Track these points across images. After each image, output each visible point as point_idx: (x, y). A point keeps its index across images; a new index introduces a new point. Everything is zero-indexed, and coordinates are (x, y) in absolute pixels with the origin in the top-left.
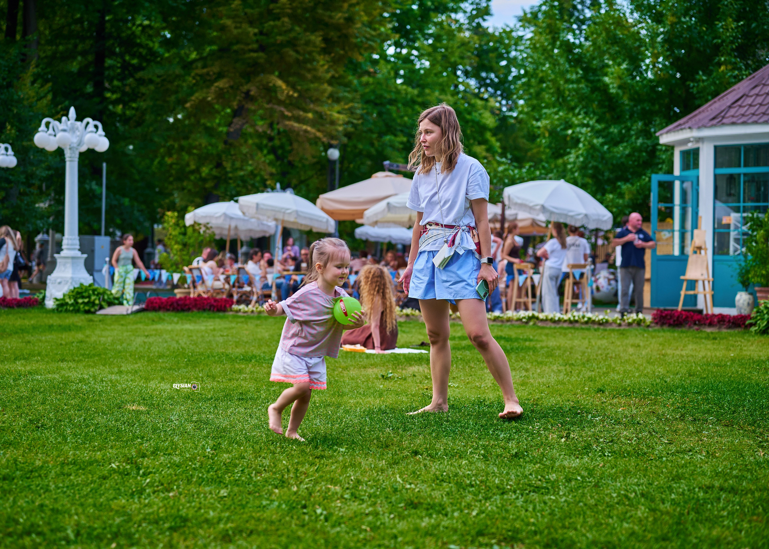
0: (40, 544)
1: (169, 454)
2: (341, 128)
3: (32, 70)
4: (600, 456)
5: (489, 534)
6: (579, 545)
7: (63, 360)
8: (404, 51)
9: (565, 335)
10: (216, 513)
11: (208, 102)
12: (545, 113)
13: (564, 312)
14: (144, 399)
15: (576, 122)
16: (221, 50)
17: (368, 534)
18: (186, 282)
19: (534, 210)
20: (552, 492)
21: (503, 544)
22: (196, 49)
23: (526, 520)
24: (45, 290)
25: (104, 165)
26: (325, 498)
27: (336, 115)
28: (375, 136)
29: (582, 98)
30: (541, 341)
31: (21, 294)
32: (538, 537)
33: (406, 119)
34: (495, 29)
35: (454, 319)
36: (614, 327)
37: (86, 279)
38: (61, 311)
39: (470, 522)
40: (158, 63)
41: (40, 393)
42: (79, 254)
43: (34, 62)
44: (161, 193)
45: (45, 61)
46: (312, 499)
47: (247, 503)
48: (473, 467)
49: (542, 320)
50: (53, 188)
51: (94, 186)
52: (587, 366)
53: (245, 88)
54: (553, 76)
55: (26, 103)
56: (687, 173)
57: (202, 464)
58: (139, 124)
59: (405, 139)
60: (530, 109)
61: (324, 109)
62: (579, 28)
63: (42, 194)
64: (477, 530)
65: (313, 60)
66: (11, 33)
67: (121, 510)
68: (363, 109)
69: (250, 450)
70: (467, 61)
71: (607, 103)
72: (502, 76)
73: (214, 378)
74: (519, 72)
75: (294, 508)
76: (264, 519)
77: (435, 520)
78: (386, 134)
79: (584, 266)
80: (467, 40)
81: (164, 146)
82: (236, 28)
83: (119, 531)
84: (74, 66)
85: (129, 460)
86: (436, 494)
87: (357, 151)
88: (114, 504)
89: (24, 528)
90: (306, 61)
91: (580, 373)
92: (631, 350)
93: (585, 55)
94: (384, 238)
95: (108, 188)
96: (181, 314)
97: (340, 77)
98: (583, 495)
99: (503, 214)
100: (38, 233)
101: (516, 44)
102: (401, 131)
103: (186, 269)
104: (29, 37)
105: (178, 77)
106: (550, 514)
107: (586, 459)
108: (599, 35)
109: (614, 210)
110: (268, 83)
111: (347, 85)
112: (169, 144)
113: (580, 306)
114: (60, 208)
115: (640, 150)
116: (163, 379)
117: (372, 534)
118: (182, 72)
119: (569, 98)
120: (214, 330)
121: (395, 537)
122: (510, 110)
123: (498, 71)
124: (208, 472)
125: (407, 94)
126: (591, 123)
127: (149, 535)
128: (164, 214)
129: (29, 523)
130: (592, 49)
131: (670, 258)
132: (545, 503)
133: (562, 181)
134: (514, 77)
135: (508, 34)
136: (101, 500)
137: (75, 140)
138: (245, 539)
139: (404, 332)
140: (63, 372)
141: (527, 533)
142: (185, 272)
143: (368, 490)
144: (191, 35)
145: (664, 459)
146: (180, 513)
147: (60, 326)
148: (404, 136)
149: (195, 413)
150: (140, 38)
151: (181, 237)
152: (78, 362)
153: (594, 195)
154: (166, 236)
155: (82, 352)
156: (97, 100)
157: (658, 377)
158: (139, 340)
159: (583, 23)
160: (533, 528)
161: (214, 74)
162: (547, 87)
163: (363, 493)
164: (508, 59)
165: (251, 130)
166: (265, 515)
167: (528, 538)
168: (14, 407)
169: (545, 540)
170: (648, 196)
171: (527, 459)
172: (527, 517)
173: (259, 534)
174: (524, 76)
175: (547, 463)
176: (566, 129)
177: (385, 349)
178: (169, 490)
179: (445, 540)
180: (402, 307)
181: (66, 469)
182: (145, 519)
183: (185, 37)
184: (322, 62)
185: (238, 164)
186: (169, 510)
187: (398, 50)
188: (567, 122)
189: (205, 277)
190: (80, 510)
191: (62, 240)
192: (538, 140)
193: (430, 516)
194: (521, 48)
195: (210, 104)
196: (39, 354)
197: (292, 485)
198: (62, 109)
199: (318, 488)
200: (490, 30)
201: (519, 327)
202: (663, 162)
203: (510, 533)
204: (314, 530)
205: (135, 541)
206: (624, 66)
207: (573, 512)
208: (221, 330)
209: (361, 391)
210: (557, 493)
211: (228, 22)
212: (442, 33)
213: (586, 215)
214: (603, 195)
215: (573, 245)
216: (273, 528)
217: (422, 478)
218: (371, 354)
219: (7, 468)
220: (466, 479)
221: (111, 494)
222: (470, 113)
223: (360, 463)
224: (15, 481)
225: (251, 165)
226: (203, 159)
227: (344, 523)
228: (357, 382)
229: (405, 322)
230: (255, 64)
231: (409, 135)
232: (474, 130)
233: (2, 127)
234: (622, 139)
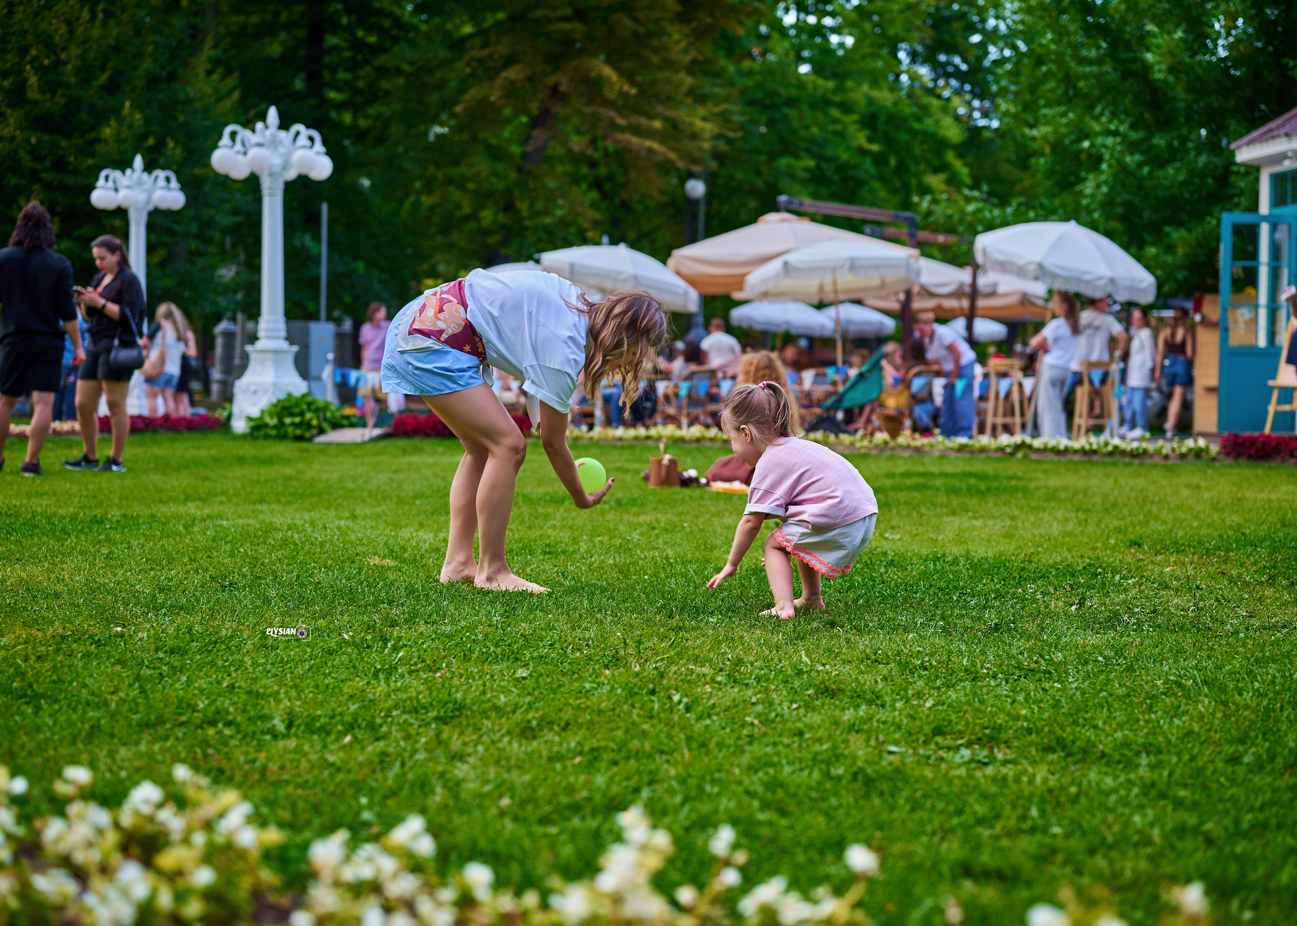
0: (231, 738)
1: (434, 623)
2: (707, 145)
3: (207, 52)
4: (1135, 630)
5: (952, 732)
6: (1101, 747)
7: (262, 501)
8: (812, 20)
9: (1076, 472)
10: (510, 698)
11: (492, 103)
12: (1045, 116)
14: (392, 552)
15: (1097, 128)
16: (512, 19)
17: (756, 728)
19: (1026, 272)
20: (1056, 678)
21: (976, 747)
22: (471, 19)
23: (1013, 713)
24: (231, 405)
25: (325, 207)
26: (685, 682)
27: (700, 124)
28: (763, 158)
29: (1106, 89)
30: (1037, 479)
31: (194, 414)
32: (1033, 737)
33: (815, 130)
35: (893, 449)
36: (1157, 460)
37: (298, 386)
38: (257, 438)
39: (922, 716)
40: (412, 42)
42: (285, 345)
43: (210, 40)
44: (415, 255)
45: (227, 39)
46: (665, 683)
47: (560, 686)
48: (926, 643)
49: (1038, 451)
50: (242, 245)
51: (308, 241)
52: (1113, 513)
53: (551, 80)
55: (198, 105)
56: (1281, 211)
57: (486, 635)
58: (380, 141)
59: (811, 163)
60: (1020, 108)
61: (680, 114)
63: (225, 256)
64: (933, 726)
65: (660, 33)
67: (358, 694)
68: (743, 113)
70: (915, 35)
71: (1148, 98)
72: (973, 60)
74: (1002, 52)
75: (636, 693)
76: (588, 707)
77: (865, 711)
78: (781, 154)
81: (421, 177)
83: (356, 720)
84: (275, 49)
85: (370, 629)
86: (866, 679)
87: (734, 183)
88: (347, 687)
89: (205, 716)
90: (650, 35)
91: (1100, 522)
92: (1185, 493)
94: (778, 326)
95: (331, 245)
97: (707, 61)
98: (1108, 682)
99: (974, 285)
100: (219, 319)
101: (996, 7)
102: (808, 150)
105: (442, 63)
106: (1053, 707)
107: (1112, 634)
109: (1160, 272)
110: (589, 71)
111: (718, 74)
112: (428, 173)
114: (254, 278)
115: (1203, 174)
116: (422, 525)
117: (763, 729)
118: (449, 55)
119: (1084, 90)
121: (801, 733)
122: (987, 115)
123: (967, 51)
124: (497, 645)
125: (816, 88)
126: (1122, 129)
127: (403, 728)
129: (212, 711)
130: (1123, 7)
131: (1251, 351)
132: (1045, 692)
133: (1073, 224)
134: (994, 62)
136: (327, 681)
137: (277, 161)
138: (558, 734)
140: (262, 517)
141: (1016, 731)
143: (756, 672)
145: (1242, 635)
146: (453, 697)
147: (255, 458)
148: (812, 158)
152: (286, 503)
153: (1126, 247)
155: (292, 490)
156: (312, 102)
157: (1231, 528)
158: (383, 476)
160: (1025, 724)
161: (501, 57)
162: (1049, 71)
163: (747, 676)
164: (984, 32)
165: (560, 150)
166: (589, 703)
167: (1017, 739)
168: (186, 560)
169: (1045, 741)
170: (1216, 250)
171: (1015, 633)
172: (1015, 709)
173: (579, 728)
174: (1010, 59)
176: (1080, 140)
178: (434, 670)
179: (882, 739)
182: (396, 707)
184: (676, 37)
185: (539, 206)
186: (435, 695)
187: (802, 16)
188: (1080, 130)
190: (293, 694)
192: (1033, 161)
193: (857, 706)
194: (1005, 12)
195: (496, 109)
196: (224, 493)
197: (632, 664)
198: (256, 113)
199: (674, 669)
201: (999, 460)
202: (1241, 194)
203: (987, 731)
204: (668, 723)
205: (381, 735)
206: (1178, 34)
207: (1090, 704)
210: (1064, 679)
213: (1112, 280)
214: (1141, 247)
215: (1090, 325)
216: (602, 719)
217: (842, 657)
219: (176, 638)
220: (914, 659)
221: (342, 674)
222: (919, 120)
223: (742, 637)
224: (190, 655)
225: (562, 207)
226: (482, 197)
227: (718, 714)
230: (567, 41)
231: (820, 157)
232: (926, 147)
233: (160, 145)
234: (1173, 155)
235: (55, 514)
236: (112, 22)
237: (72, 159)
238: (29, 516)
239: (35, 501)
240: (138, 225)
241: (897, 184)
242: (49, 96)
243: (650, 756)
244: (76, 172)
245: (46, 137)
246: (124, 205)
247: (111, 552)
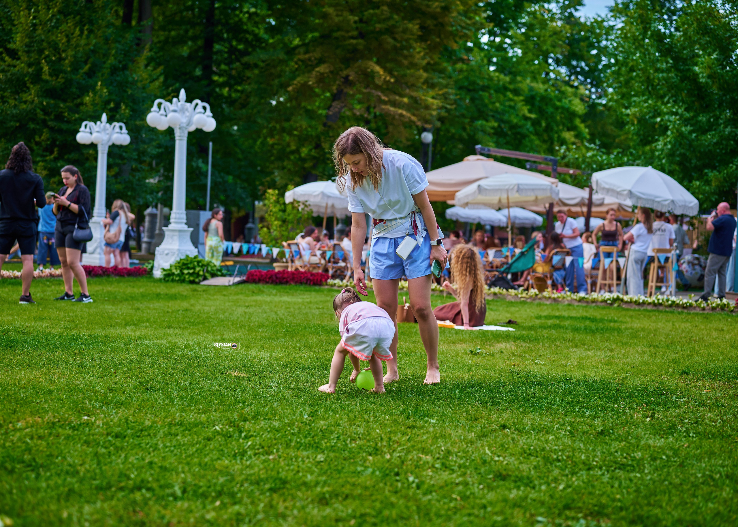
0: (150, 499)
1: (269, 419)
2: (434, 113)
3: (146, 53)
4: (685, 437)
5: (575, 508)
6: (664, 523)
7: (169, 327)
8: (498, 40)
9: (649, 317)
10: (313, 476)
11: (309, 86)
12: (635, 101)
13: (648, 295)
14: (245, 366)
15: (665, 110)
16: (322, 37)
17: (458, 502)
18: (285, 256)
19: (622, 195)
20: (637, 470)
21: (589, 518)
22: (299, 36)
23: (612, 496)
24: (153, 260)
25: (211, 144)
26: (417, 467)
27: (430, 100)
28: (467, 121)
29: (671, 87)
30: (626, 322)
31: (131, 264)
32: (623, 513)
33: (497, 105)
34: (587, 18)
35: (540, 299)
36: (698, 311)
37: (192, 251)
38: (168, 281)
39: (557, 496)
40: (263, 48)
41: (149, 357)
42: (185, 227)
43: (148, 46)
44: (262, 171)
45: (158, 45)
46: (404, 467)
47: (343, 468)
48: (560, 442)
49: (626, 302)
50: (162, 164)
51: (201, 164)
52: (672, 349)
53: (344, 73)
54: (643, 65)
55: (139, 85)
57: (300, 430)
58: (244, 106)
59: (496, 124)
60: (619, 97)
61: (419, 94)
62: (670, 19)
63: (152, 171)
64: (564, 503)
65: (409, 47)
66: (127, 18)
67: (225, 470)
68: (456, 95)
69: (345, 418)
70: (558, 50)
71: (696, 92)
72: (592, 64)
73: (310, 348)
74: (609, 60)
75: (387, 475)
76: (359, 484)
77: (523, 492)
78: (477, 119)
79: (669, 251)
80: (559, 29)
81: (267, 127)
82: (337, 16)
83: (223, 490)
84: (185, 51)
85: (232, 423)
86: (524, 467)
87: (450, 134)
88: (218, 464)
89: (135, 483)
90: (403, 48)
91: (664, 355)
92: (715, 334)
93: (675, 44)
94: (474, 219)
95: (213, 166)
96: (279, 287)
97: (436, 64)
98: (668, 474)
99: (590, 199)
100: (148, 207)
101: (607, 34)
102: (493, 116)
103: (285, 244)
104: (144, 23)
105: (281, 62)
106: (635, 491)
107: (671, 439)
108: (690, 26)
109: (701, 196)
110: (366, 68)
111: (442, 71)
112: (271, 125)
113: (663, 289)
114: (169, 184)
115: (728, 138)
116: (263, 347)
117: (462, 503)
118: (285, 57)
119: (658, 87)
120: (310, 302)
121: (484, 507)
122: (599, 97)
123: (589, 59)
124: (306, 437)
125: (499, 81)
126: (680, 111)
127: (250, 494)
128: (265, 192)
129: (139, 479)
130: (682, 39)
132: (631, 480)
133: (650, 167)
134: (604, 65)
135: (599, 23)
136: (206, 460)
137: (184, 120)
138: (341, 503)
139: (491, 310)
140: (170, 338)
141: (613, 508)
142: (283, 246)
143: (458, 460)
144: (294, 23)
146: (280, 475)
147: (167, 295)
148: (496, 121)
149: (292, 381)
150: (246, 25)
151: (281, 213)
152: (183, 329)
153: (681, 182)
154: (267, 212)
155: (188, 320)
156: (204, 82)
158: (241, 310)
159: (674, 14)
160: (619, 504)
161: (316, 59)
162: (637, 75)
163: (453, 463)
164: (599, 48)
165: (349, 113)
166: (360, 481)
167: (614, 513)
168: (125, 369)
169: (631, 516)
171: (613, 437)
172: (613, 493)
173: (354, 498)
174: (614, 65)
175: (632, 441)
176: (655, 117)
177: (473, 326)
178: (269, 453)
179: (533, 512)
180: (490, 286)
181: (173, 430)
182: (246, 480)
183: (288, 24)
184: (418, 50)
186: (269, 472)
187: (492, 38)
188: (656, 111)
189: (303, 253)
190: (187, 468)
191: (170, 214)
192: (627, 127)
193: (518, 488)
194: (612, 37)
195: (311, 88)
196: (148, 321)
197: (385, 453)
198: (173, 91)
199: (410, 457)
200: (582, 20)
201: (604, 308)
203: (596, 508)
204: (406, 497)
205: (237, 500)
206: (714, 56)
207: (658, 490)
208: (317, 303)
209: (451, 365)
210: (641, 471)
211: (330, 10)
212: (535, 22)
213: (673, 201)
214: (690, 182)
215: (659, 230)
216: (368, 493)
217: (510, 451)
218: (460, 330)
219: (119, 426)
220: (553, 454)
221: (215, 454)
222: (560, 100)
223: (450, 434)
224: (127, 439)
226: (303, 140)
227: (436, 491)
228: (446, 357)
229: (493, 301)
230: (355, 50)
231: (501, 121)
232: (563, 116)
233: (117, 107)
234: (710, 127)
235: (50, 333)
236: (92, 36)
237: (66, 114)
238: (35, 334)
239: (39, 323)
240: (103, 153)
241: (546, 137)
242: (54, 78)
243: (395, 521)
244: (68, 122)
245: (52, 102)
246: (95, 142)
247: (82, 363)
